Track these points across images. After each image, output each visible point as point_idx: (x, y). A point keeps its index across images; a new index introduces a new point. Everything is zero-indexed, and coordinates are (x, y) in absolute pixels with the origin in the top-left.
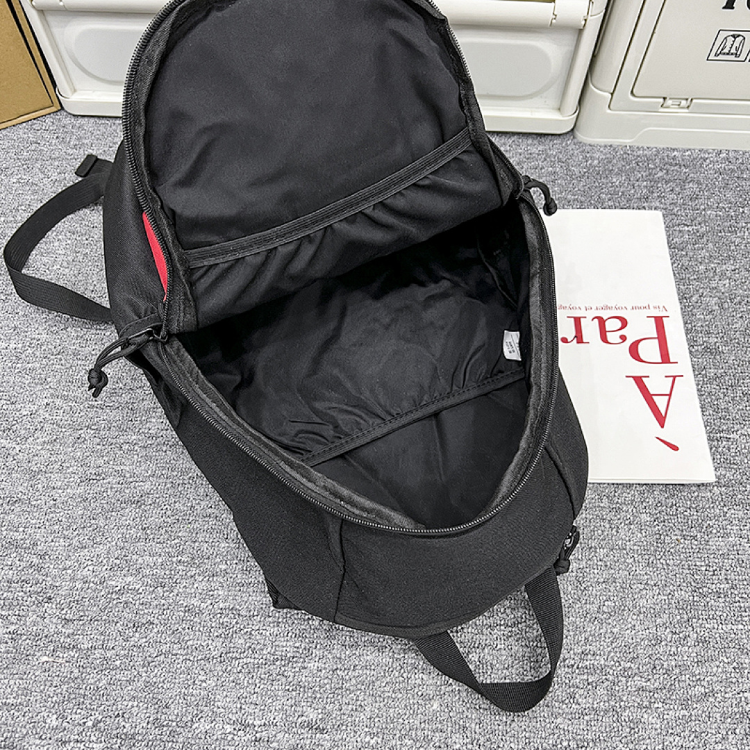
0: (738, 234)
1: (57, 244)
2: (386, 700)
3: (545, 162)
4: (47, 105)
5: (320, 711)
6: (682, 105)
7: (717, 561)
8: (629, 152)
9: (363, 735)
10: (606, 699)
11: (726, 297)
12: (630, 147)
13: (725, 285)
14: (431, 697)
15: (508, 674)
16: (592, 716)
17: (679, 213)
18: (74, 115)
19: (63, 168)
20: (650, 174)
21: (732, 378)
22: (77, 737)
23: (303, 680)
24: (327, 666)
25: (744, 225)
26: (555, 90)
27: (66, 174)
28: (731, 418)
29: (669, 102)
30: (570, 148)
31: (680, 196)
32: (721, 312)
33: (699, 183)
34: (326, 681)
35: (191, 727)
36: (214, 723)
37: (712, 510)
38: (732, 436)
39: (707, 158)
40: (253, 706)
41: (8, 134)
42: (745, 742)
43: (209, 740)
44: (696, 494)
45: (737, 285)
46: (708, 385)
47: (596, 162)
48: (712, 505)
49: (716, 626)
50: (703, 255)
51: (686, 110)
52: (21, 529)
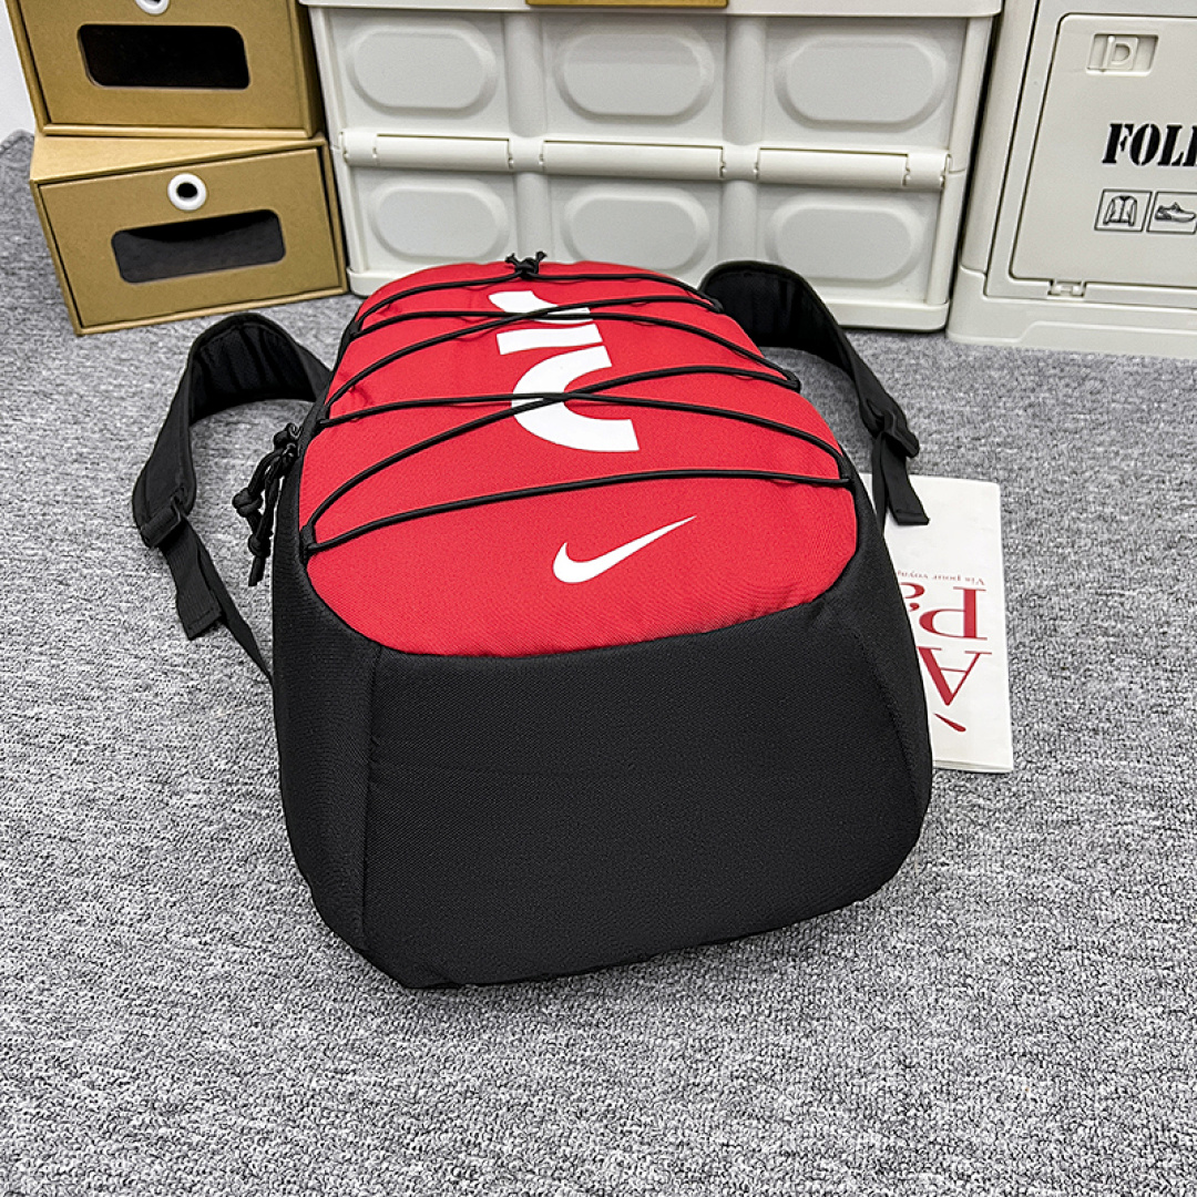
0: (1151, 425)
4: (335, 285)
6: (1074, 292)
8: (1015, 352)
11: (1130, 475)
12: (1016, 348)
13: (1129, 465)
17: (1074, 403)
20: (1039, 371)
25: (1159, 417)
26: (915, 277)
28: (1127, 577)
29: (1058, 288)
30: (940, 346)
31: (1077, 390)
32: (1122, 488)
33: (1103, 381)
39: (1115, 362)
47: (971, 359)
50: (1102, 439)
51: (1081, 299)
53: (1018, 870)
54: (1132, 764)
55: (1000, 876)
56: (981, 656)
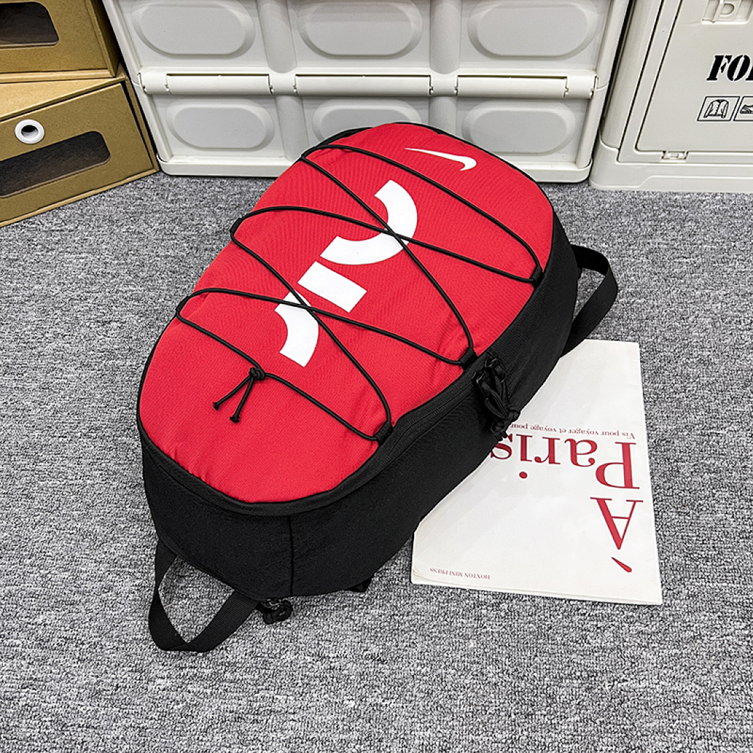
0: (730, 265)
1: (160, 281)
2: (433, 639)
3: (564, 207)
4: (149, 167)
5: (381, 647)
6: (679, 157)
7: (706, 532)
8: (636, 196)
9: (415, 665)
10: (612, 640)
11: (718, 317)
12: (637, 192)
13: (717, 307)
14: (470, 637)
15: (532, 620)
16: (600, 653)
17: (679, 247)
18: (171, 176)
19: (163, 220)
20: (654, 215)
21: (722, 384)
22: (191, 664)
23: (367, 622)
24: (386, 612)
25: (735, 256)
26: (570, 147)
27: (166, 224)
28: (720, 417)
29: (668, 155)
30: (585, 194)
31: (680, 233)
32: (714, 330)
33: (697, 222)
34: (385, 624)
35: (280, 658)
36: (298, 655)
37: (703, 492)
38: (721, 432)
39: (704, 201)
40: (328, 643)
41: (118, 192)
42: (726, 674)
43: (294, 667)
44: (689, 479)
45: (728, 308)
46: (702, 391)
47: (607, 206)
48: (702, 488)
49: (704, 584)
50: (699, 282)
51: (684, 161)
52: (141, 507)
53: (668, 680)
54: (730, 585)
55: (657, 686)
56: (637, 503)
